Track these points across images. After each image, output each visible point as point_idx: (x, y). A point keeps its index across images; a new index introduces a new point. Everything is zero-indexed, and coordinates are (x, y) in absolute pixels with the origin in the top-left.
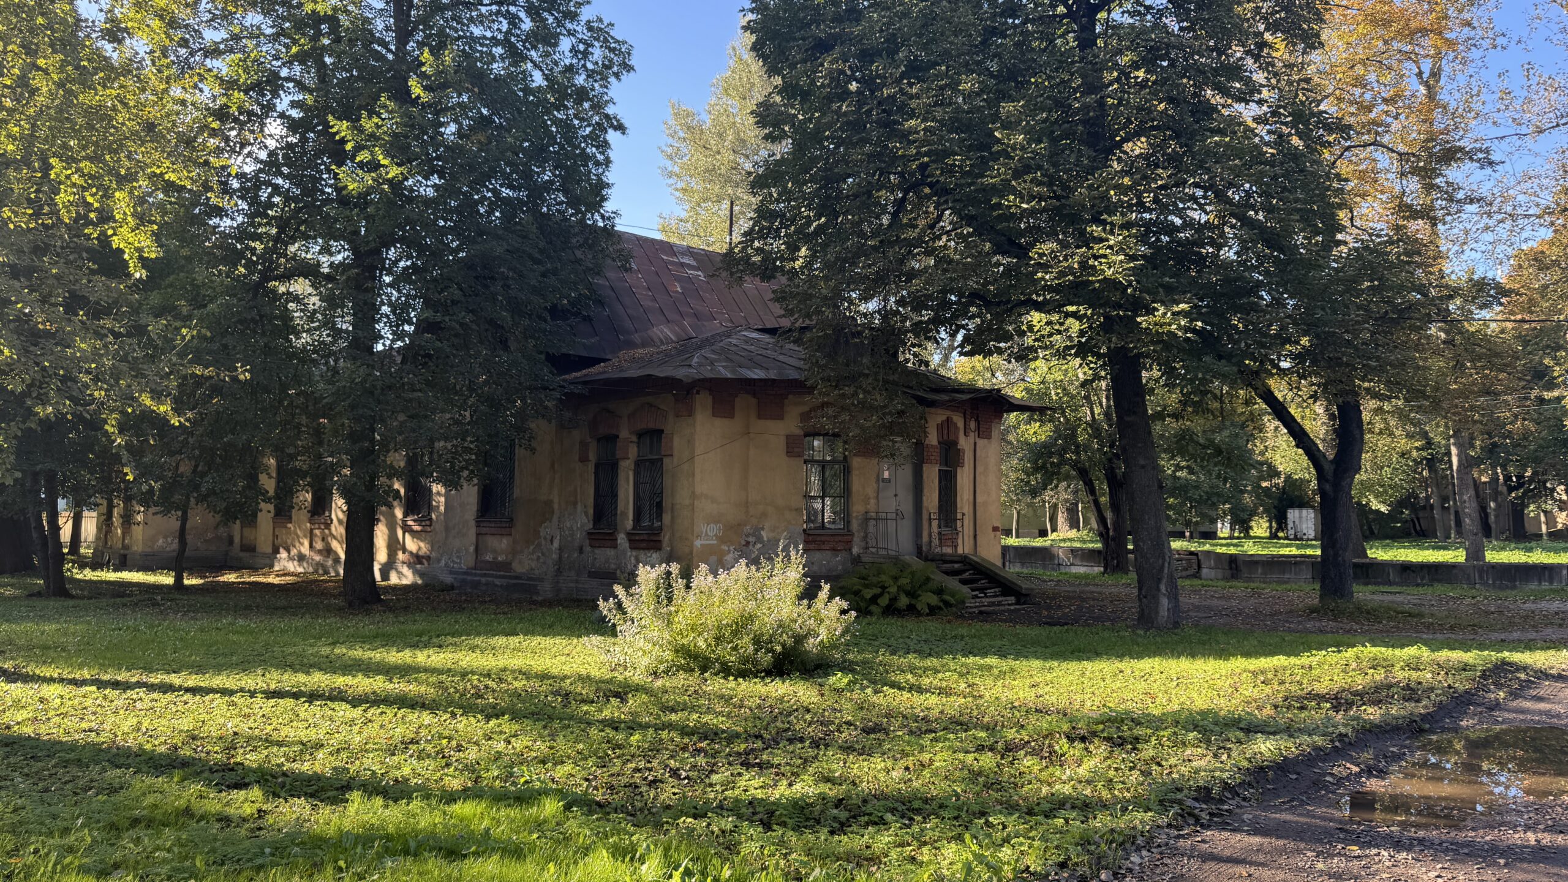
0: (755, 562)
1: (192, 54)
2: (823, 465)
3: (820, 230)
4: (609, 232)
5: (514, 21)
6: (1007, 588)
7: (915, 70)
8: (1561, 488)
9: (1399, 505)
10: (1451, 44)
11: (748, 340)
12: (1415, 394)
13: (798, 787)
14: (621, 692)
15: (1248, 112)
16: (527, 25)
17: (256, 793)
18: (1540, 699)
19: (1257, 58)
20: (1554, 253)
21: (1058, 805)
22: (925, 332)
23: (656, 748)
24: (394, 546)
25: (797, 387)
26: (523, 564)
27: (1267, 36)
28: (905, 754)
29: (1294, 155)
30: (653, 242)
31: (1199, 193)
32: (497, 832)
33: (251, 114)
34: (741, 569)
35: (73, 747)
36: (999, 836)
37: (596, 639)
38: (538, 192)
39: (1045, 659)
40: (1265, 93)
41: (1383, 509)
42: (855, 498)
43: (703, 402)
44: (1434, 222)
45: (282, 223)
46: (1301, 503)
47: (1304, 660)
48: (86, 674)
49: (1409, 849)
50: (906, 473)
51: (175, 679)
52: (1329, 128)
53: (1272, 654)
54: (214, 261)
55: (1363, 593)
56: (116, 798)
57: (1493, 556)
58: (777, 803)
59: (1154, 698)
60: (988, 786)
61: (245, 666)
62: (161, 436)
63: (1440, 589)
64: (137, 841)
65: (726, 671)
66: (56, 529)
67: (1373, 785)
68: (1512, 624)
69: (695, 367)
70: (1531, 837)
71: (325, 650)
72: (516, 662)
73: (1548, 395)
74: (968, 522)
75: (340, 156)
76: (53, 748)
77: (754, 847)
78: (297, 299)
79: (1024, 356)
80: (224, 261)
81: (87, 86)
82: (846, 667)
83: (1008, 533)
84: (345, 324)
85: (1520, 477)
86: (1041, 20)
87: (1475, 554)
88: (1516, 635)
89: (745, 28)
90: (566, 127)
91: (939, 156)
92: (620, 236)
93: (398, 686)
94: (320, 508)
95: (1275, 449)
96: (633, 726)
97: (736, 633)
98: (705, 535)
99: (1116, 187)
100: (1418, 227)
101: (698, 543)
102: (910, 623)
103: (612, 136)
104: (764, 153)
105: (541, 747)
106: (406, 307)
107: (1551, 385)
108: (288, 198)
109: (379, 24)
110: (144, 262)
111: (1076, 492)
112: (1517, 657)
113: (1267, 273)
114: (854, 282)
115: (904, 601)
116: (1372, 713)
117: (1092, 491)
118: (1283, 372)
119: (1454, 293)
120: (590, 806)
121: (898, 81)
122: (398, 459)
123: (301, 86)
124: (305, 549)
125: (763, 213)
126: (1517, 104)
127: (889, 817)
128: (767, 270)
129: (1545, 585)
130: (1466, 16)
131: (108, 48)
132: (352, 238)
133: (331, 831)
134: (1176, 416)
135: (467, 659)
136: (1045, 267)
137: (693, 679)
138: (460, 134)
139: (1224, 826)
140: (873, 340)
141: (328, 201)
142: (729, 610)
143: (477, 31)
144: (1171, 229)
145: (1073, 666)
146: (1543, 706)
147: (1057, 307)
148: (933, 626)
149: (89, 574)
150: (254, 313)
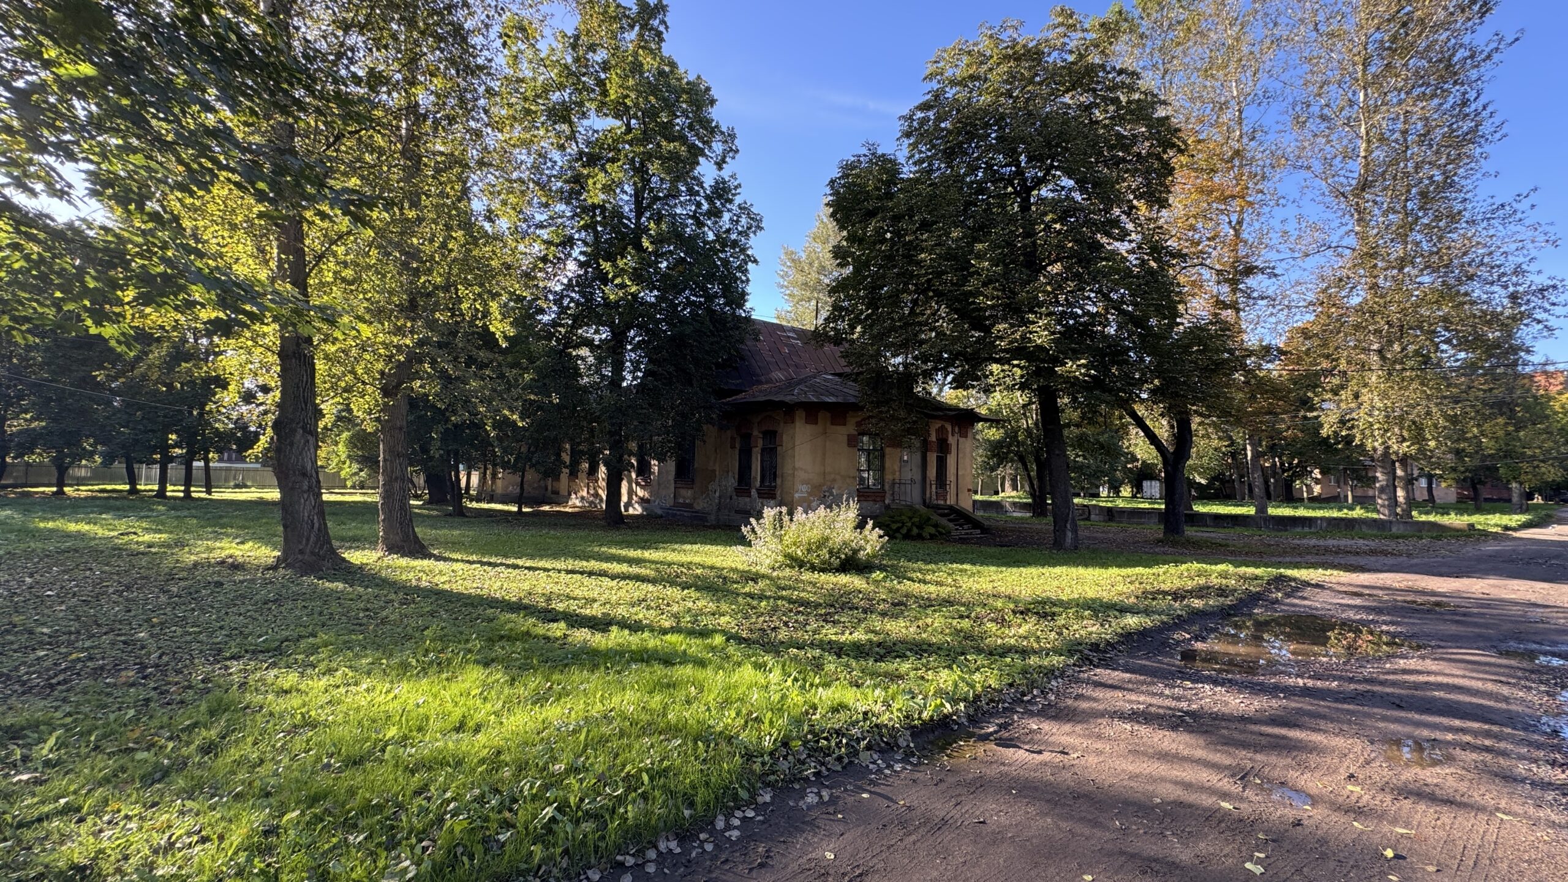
0: (830, 507)
1: (529, 227)
2: (869, 452)
3: (868, 317)
4: (748, 319)
5: (699, 205)
6: (976, 524)
7: (925, 226)
8: (1317, 471)
9: (1212, 480)
10: (1251, 204)
11: (826, 380)
12: (1225, 414)
13: (855, 635)
14: (755, 578)
15: (1123, 247)
16: (705, 206)
17: (562, 625)
18: (1305, 598)
19: (1128, 214)
20: (1316, 329)
21: (1006, 651)
22: (928, 375)
23: (775, 609)
24: (631, 492)
25: (854, 407)
26: (700, 505)
27: (1135, 202)
28: (917, 619)
29: (1151, 272)
30: (773, 324)
31: (1093, 295)
32: (690, 651)
33: (559, 259)
34: (822, 511)
35: (469, 596)
36: (973, 666)
37: (740, 548)
38: (710, 298)
39: (998, 566)
40: (1133, 236)
41: (1203, 482)
42: (888, 471)
43: (800, 415)
44: (1238, 310)
45: (575, 318)
46: (1152, 477)
47: (1155, 570)
48: (474, 558)
49: (1222, 685)
50: (917, 457)
51: (520, 562)
52: (1173, 256)
53: (1134, 566)
54: (540, 338)
55: (1190, 532)
56: (492, 625)
57: (1272, 511)
58: (844, 644)
59: (1063, 590)
60: (966, 638)
61: (555, 556)
62: (513, 431)
63: (1238, 530)
64: (503, 648)
65: (813, 568)
66: (458, 480)
67: (1199, 645)
68: (1285, 552)
69: (797, 395)
70: (1300, 682)
71: (596, 549)
72: (697, 559)
73: (1309, 415)
74: (953, 486)
75: (604, 279)
76: (460, 596)
77: (832, 667)
78: (583, 359)
79: (988, 390)
80: (545, 338)
81: (476, 245)
82: (882, 568)
83: (976, 492)
84: (607, 372)
85: (1290, 464)
86: (999, 196)
87: (1261, 510)
88: (1288, 559)
89: (827, 205)
90: (726, 262)
91: (939, 274)
92: (754, 321)
93: (635, 570)
94: (593, 471)
95: (1136, 445)
96: (761, 597)
97: (818, 547)
98: (801, 491)
99: (1044, 292)
100: (1228, 314)
101: (797, 495)
102: (919, 544)
103: (750, 266)
104: (836, 274)
105: (712, 606)
106: (638, 362)
107: (1312, 409)
108: (578, 304)
109: (626, 209)
110: (506, 337)
111: (1016, 469)
112: (1289, 572)
113: (1134, 342)
114: (888, 347)
115: (915, 531)
116: (1197, 603)
117: (1026, 468)
118: (1143, 401)
119: (1251, 353)
120: (740, 640)
121: (915, 232)
122: (633, 446)
123: (585, 243)
124: (585, 494)
125: (836, 307)
126: (1292, 239)
127: (908, 653)
128: (837, 340)
129: (1307, 529)
130: (1260, 187)
131: (487, 226)
132: (611, 325)
133: (603, 647)
134: (1077, 426)
135: (671, 556)
136: (1001, 338)
137: (794, 573)
138: (668, 267)
139: (1107, 667)
140: (899, 380)
141: (599, 305)
142: (815, 535)
143: (679, 211)
144: (1075, 316)
145: (1015, 570)
146: (1306, 603)
147: (1008, 362)
148: (933, 546)
149: (475, 505)
150: (559, 367)
